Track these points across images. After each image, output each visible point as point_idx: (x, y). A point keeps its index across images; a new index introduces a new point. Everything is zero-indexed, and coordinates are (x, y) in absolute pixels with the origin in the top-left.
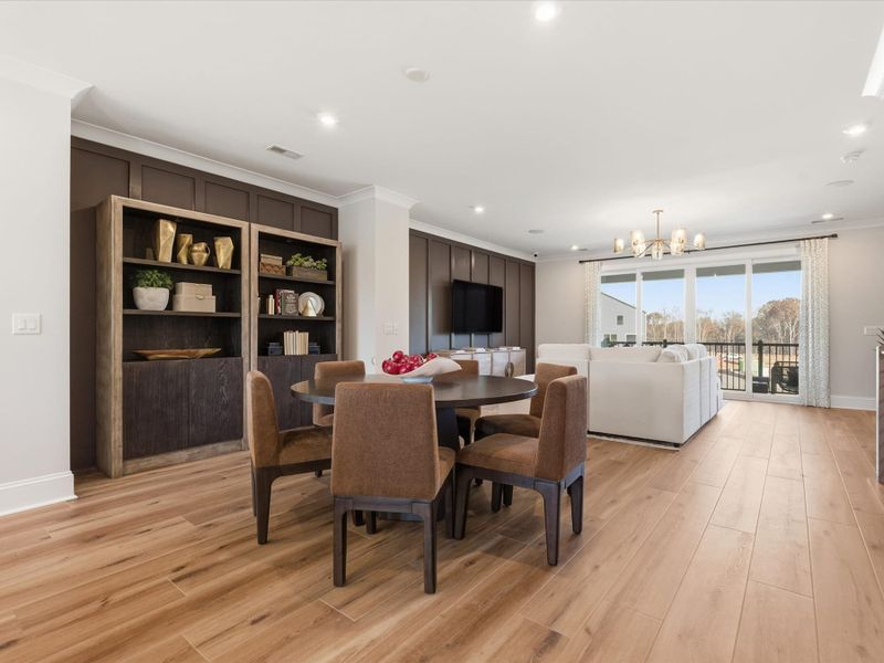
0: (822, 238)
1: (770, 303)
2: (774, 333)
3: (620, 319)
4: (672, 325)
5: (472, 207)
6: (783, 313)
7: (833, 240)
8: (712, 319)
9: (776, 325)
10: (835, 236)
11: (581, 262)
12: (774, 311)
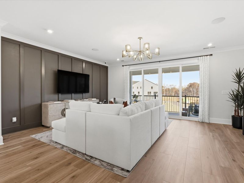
0: (207, 56)
1: (190, 83)
2: (190, 91)
3: (152, 87)
4: (166, 89)
5: (46, 30)
6: (193, 86)
7: (211, 57)
8: (176, 87)
9: (191, 89)
10: (211, 55)
11: (123, 66)
12: (191, 85)
